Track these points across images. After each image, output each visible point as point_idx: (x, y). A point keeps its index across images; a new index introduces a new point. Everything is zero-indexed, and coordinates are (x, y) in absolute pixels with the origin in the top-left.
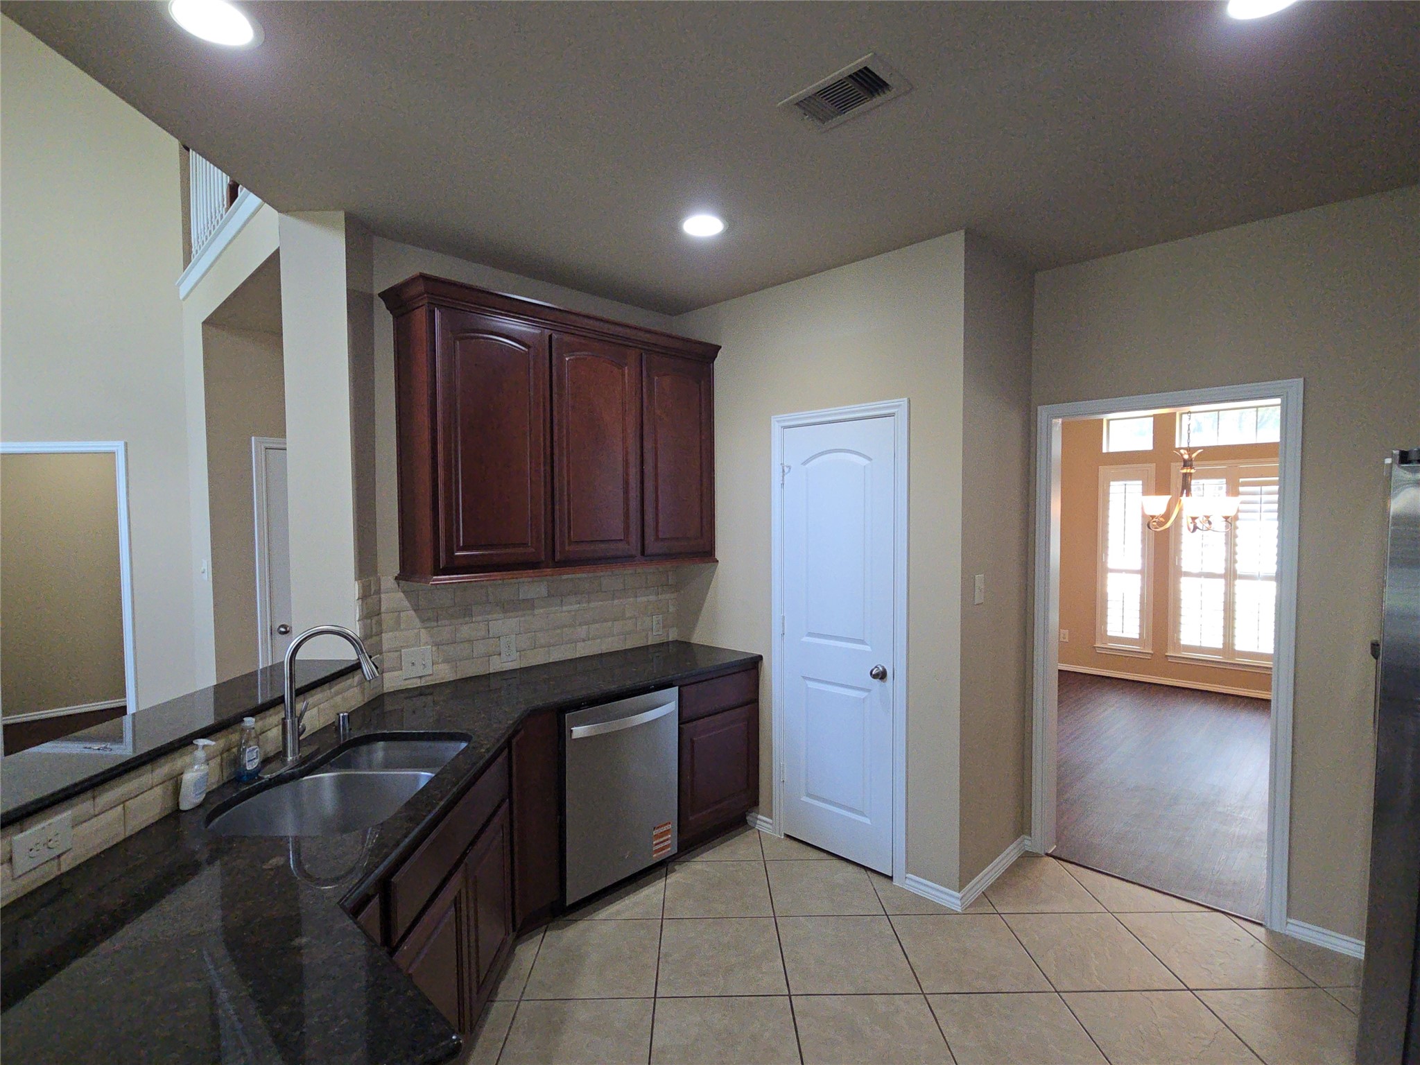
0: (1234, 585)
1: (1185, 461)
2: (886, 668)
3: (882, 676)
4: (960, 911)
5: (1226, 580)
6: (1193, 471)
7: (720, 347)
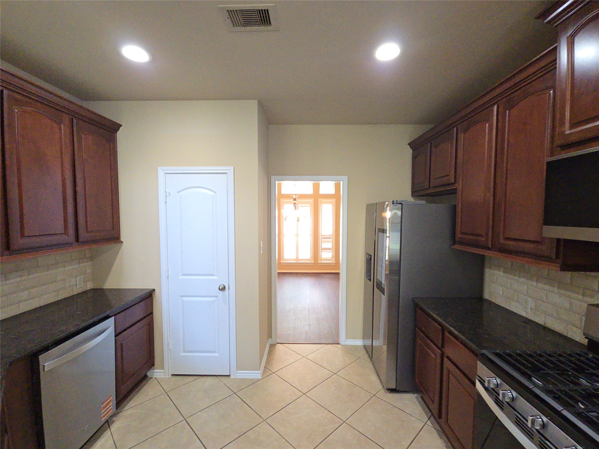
1: (294, 199)
2: (225, 285)
3: (223, 289)
4: (260, 378)
7: (121, 126)
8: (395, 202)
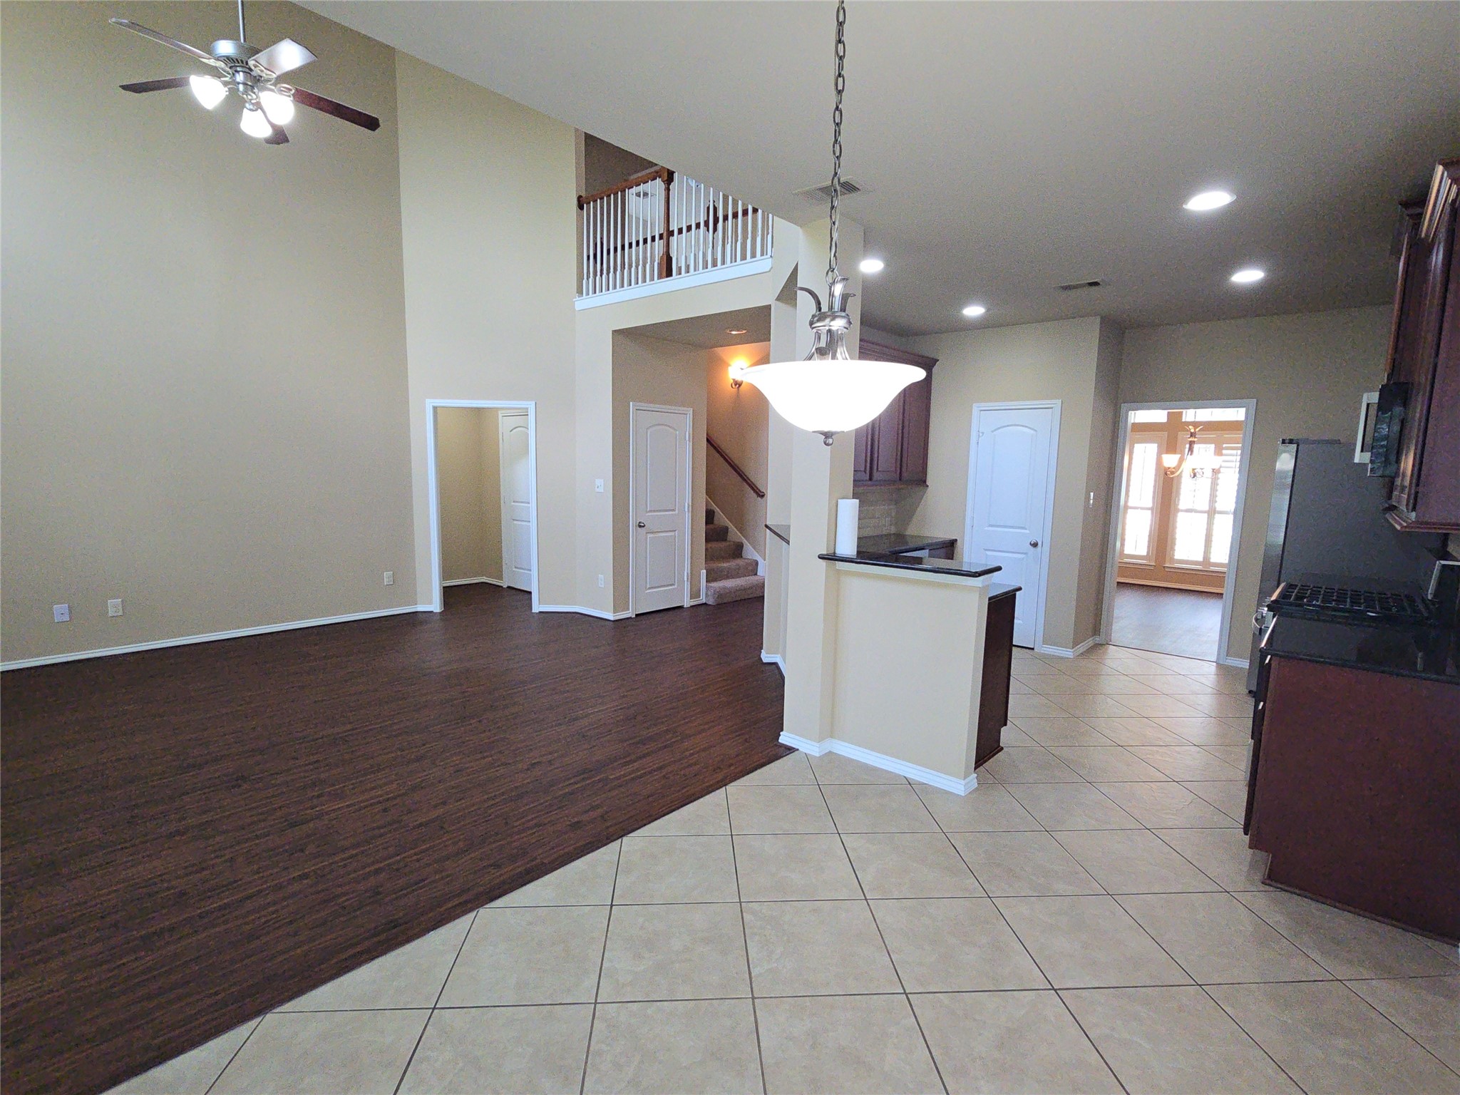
0: (1214, 518)
1: (1191, 433)
2: (1038, 541)
3: (1035, 545)
4: (1073, 659)
5: (1208, 515)
6: (1196, 440)
7: (938, 360)
8: (1287, 441)
